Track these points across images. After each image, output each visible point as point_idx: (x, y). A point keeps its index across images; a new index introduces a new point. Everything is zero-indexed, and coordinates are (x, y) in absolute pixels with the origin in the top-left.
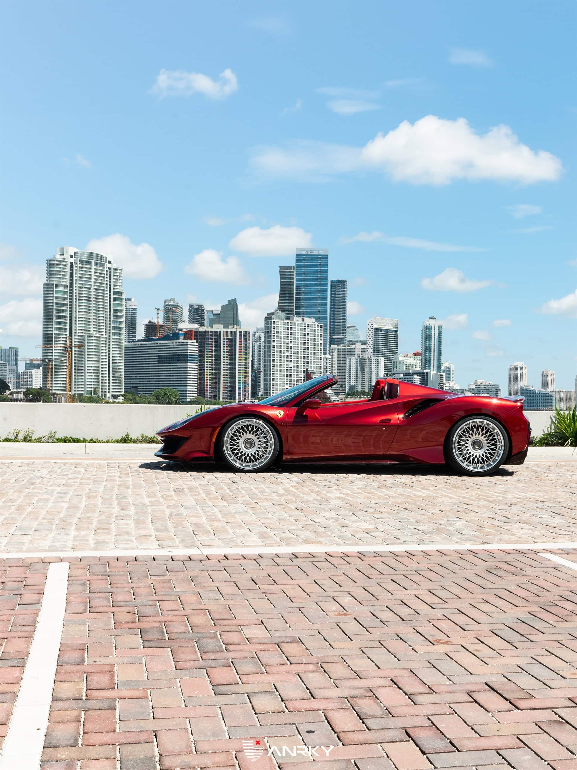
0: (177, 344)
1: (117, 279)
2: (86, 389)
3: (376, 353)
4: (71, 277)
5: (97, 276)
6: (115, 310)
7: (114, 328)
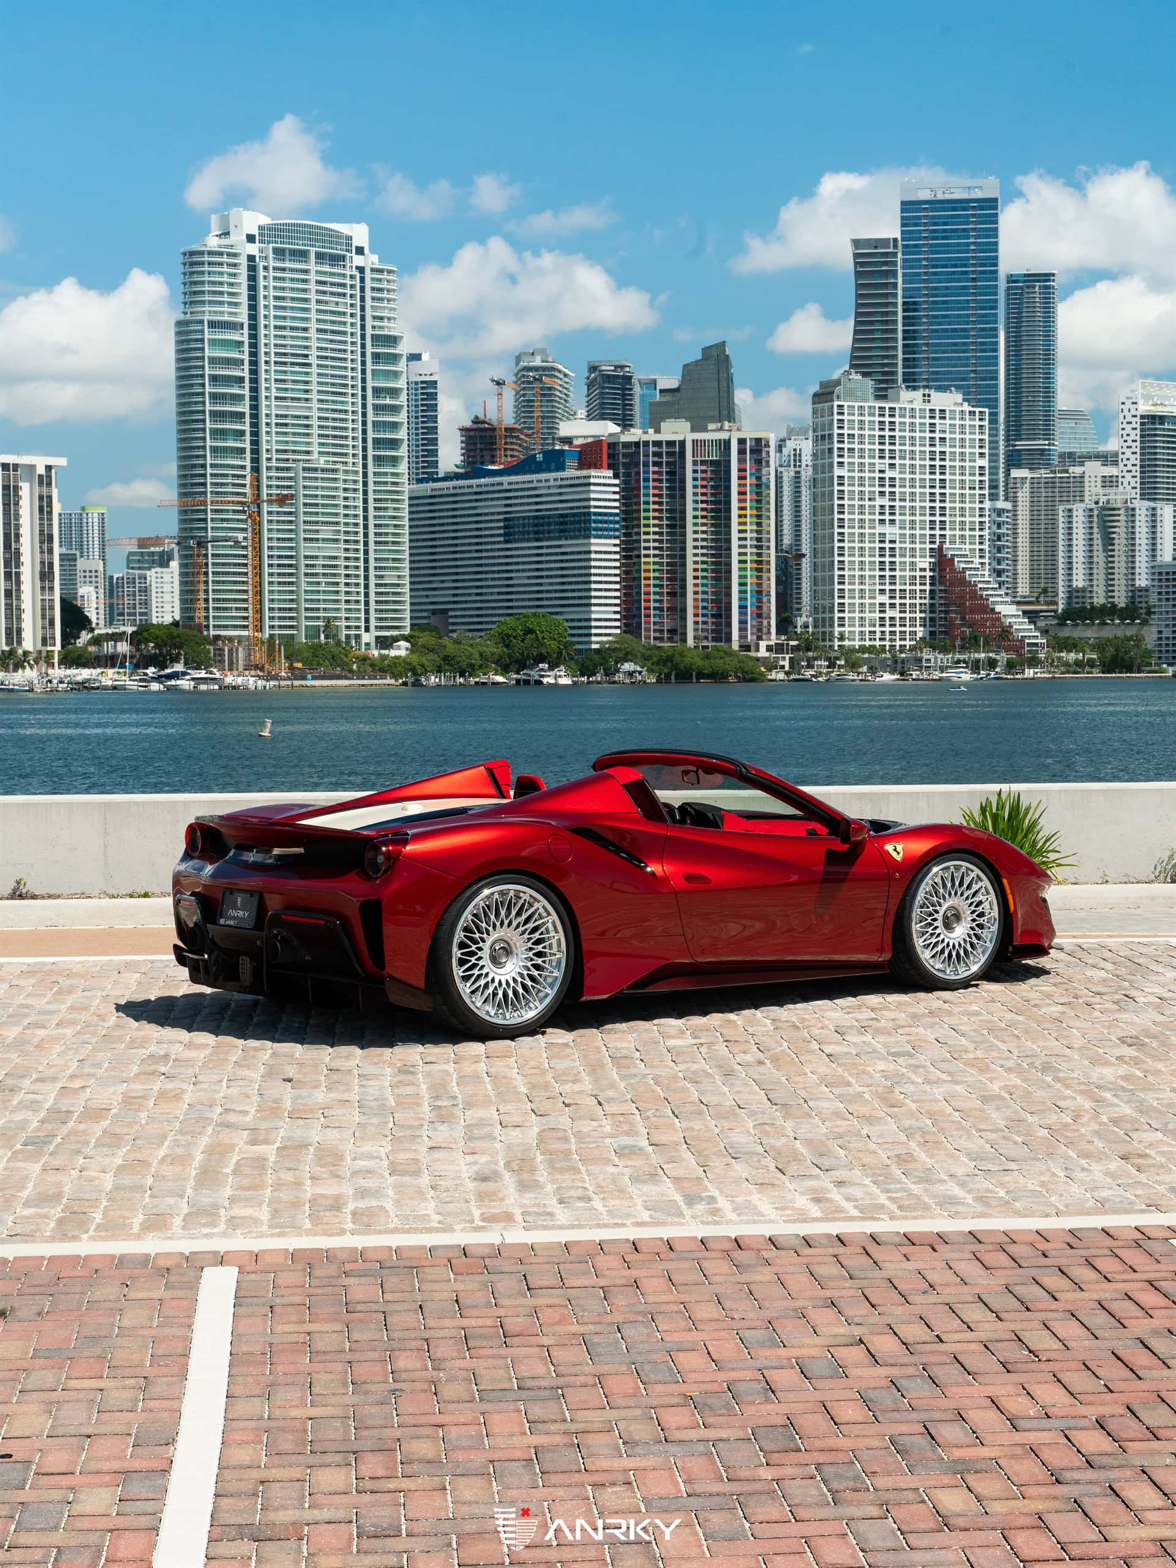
0: (560, 483)
1: (381, 299)
2: (304, 623)
3: (1149, 490)
4: (253, 298)
5: (324, 293)
6: (377, 391)
7: (377, 442)
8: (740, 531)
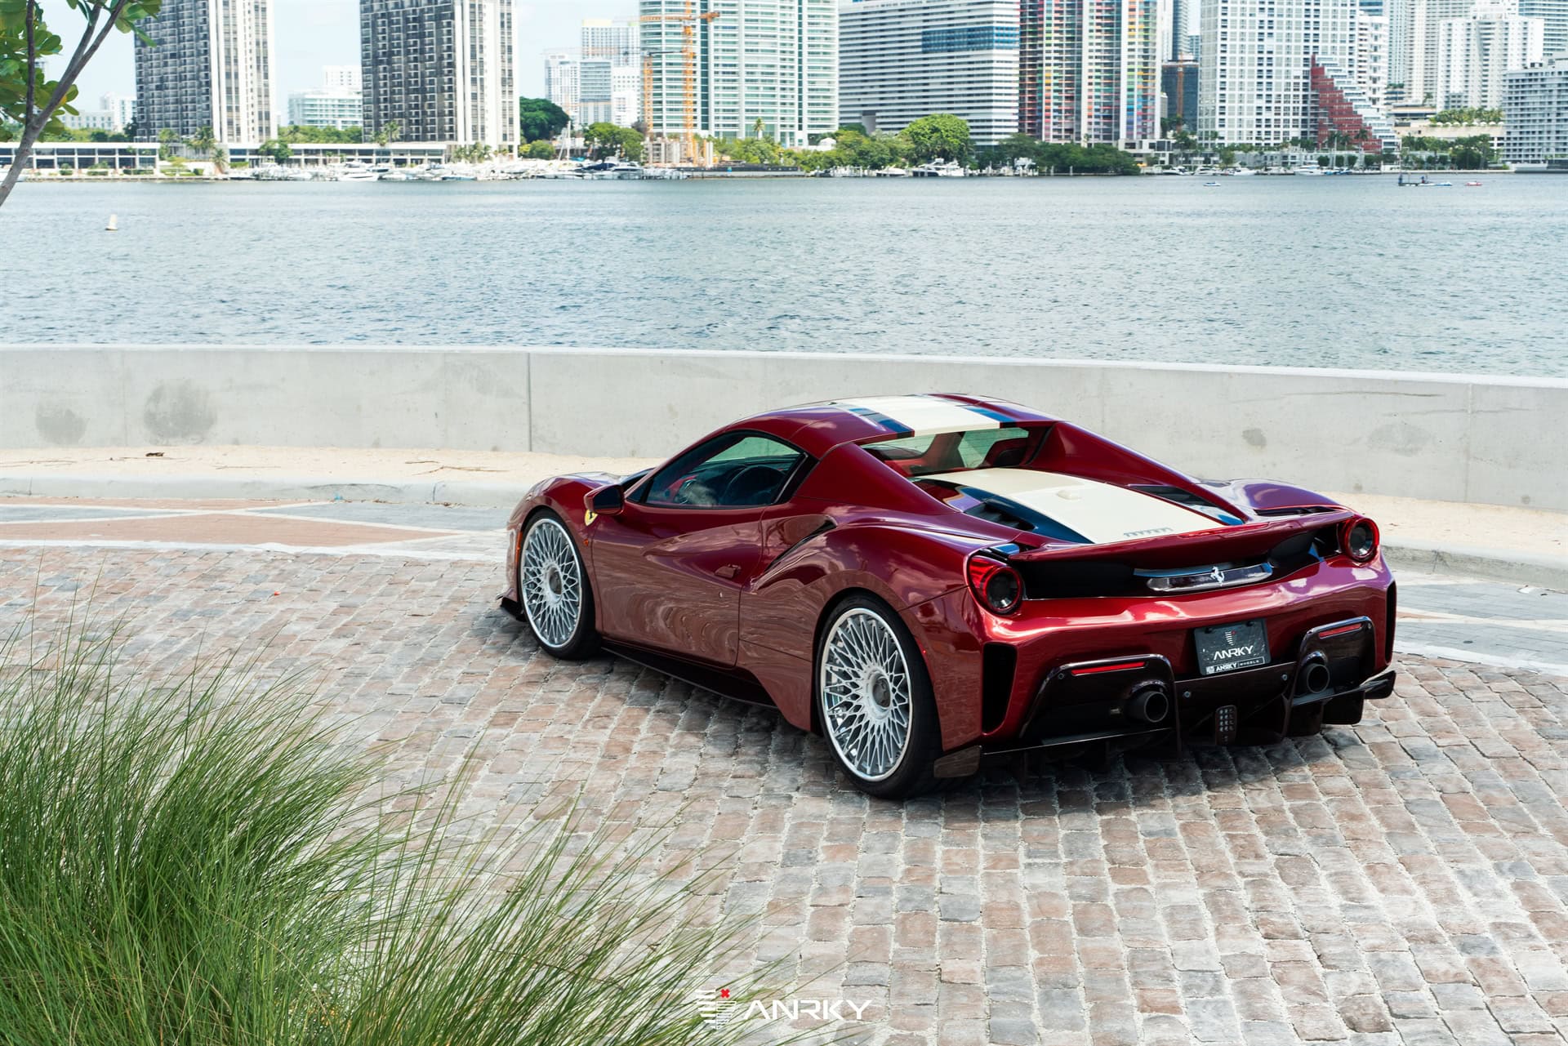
2: (743, 122)
3: (1525, 7)
8: (1130, 43)
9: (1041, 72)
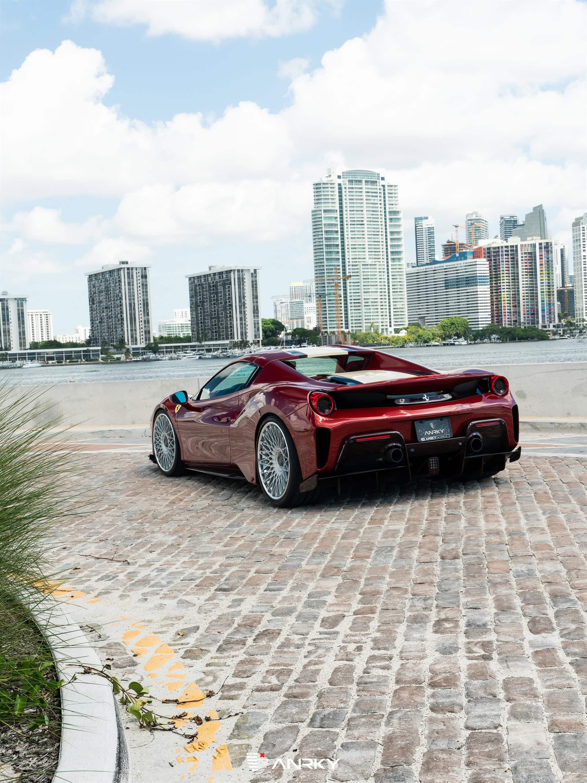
0: (465, 265)
1: (392, 197)
2: (364, 325)
4: (341, 200)
5: (369, 196)
6: (392, 233)
7: (392, 253)
8: (541, 280)
9: (501, 295)
